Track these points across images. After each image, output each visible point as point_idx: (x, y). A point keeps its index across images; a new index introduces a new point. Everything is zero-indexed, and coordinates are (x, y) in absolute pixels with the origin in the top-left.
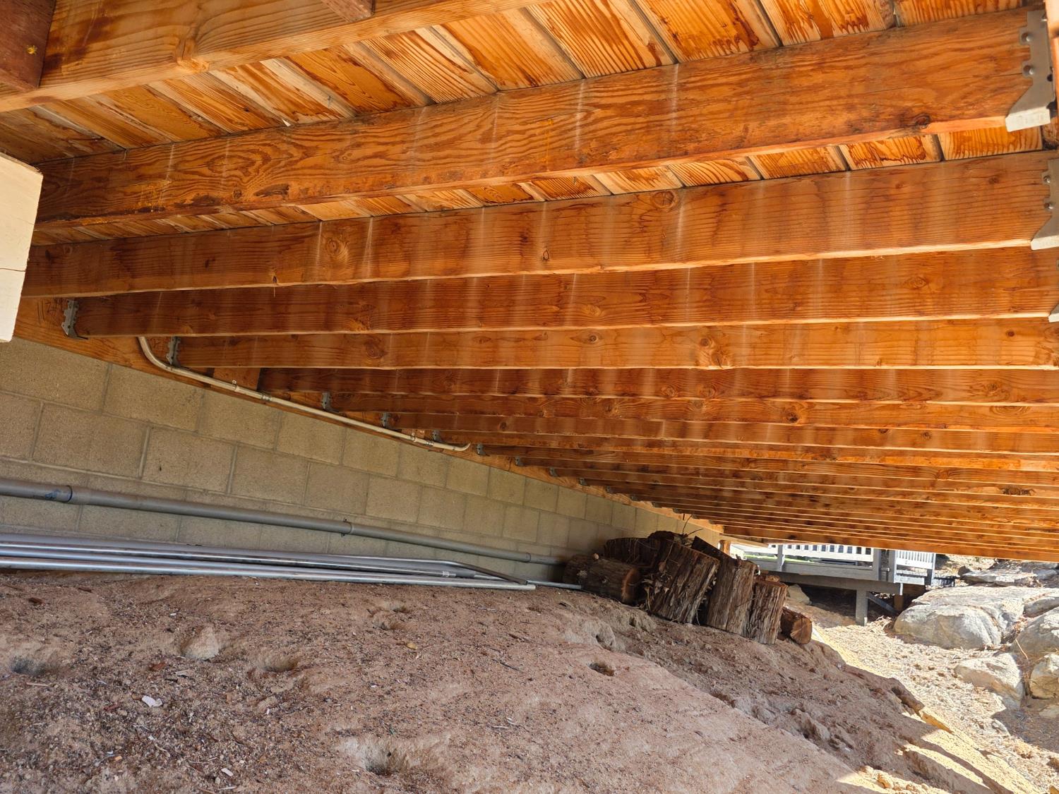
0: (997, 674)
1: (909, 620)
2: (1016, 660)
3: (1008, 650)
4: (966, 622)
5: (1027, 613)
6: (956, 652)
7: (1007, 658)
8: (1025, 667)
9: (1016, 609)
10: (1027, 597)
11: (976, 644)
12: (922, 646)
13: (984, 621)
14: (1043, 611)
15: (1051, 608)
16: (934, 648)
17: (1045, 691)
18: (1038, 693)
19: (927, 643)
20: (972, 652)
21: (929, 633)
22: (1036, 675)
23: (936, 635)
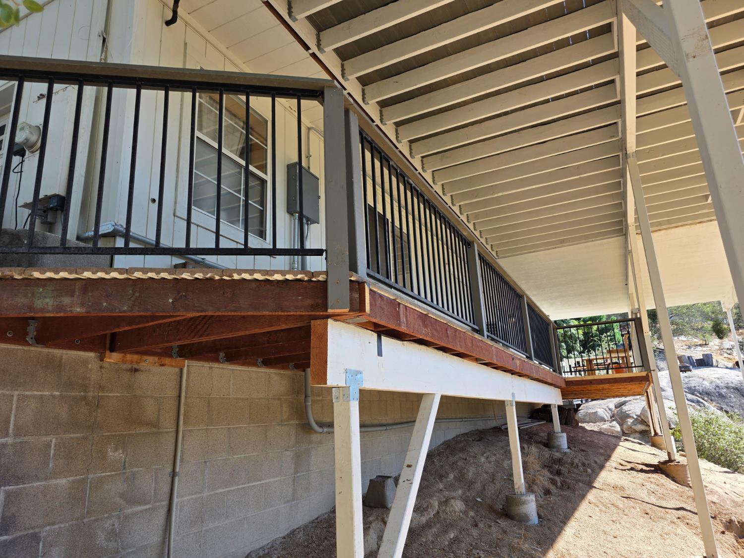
0: (613, 428)
1: (580, 416)
2: (618, 423)
3: (614, 420)
4: (599, 413)
5: (616, 408)
6: (597, 423)
7: (615, 423)
8: (621, 425)
9: (612, 406)
10: (615, 402)
11: (603, 420)
12: (587, 424)
13: (604, 412)
14: (621, 406)
15: (623, 404)
16: (591, 424)
17: (629, 431)
18: (626, 432)
19: (588, 422)
20: (603, 423)
21: (587, 419)
22: (625, 426)
23: (590, 419)
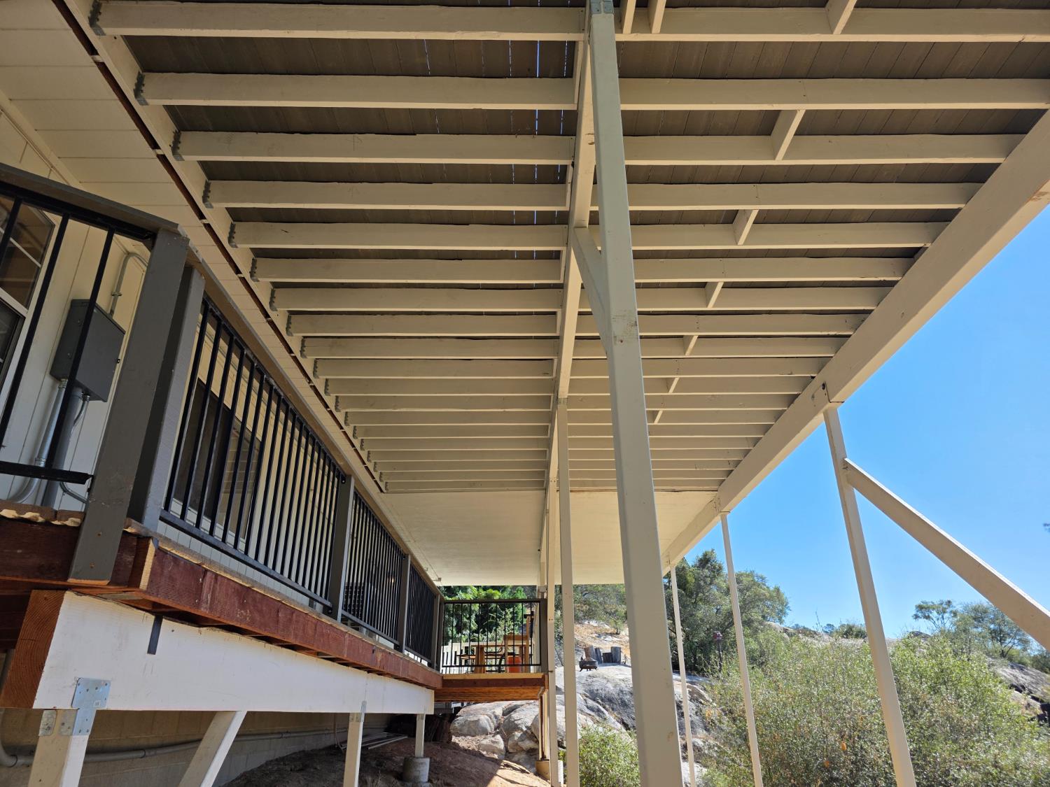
0: (495, 745)
1: (457, 725)
2: (503, 738)
3: (498, 733)
4: (481, 722)
5: (504, 715)
6: (478, 738)
7: (498, 737)
8: (505, 740)
9: (499, 712)
10: (503, 707)
11: (485, 732)
12: (463, 737)
13: (487, 720)
14: (510, 712)
15: (513, 710)
16: (468, 737)
17: (513, 749)
18: (511, 751)
19: (465, 735)
20: (483, 736)
21: (465, 730)
22: (510, 742)
23: (468, 731)
